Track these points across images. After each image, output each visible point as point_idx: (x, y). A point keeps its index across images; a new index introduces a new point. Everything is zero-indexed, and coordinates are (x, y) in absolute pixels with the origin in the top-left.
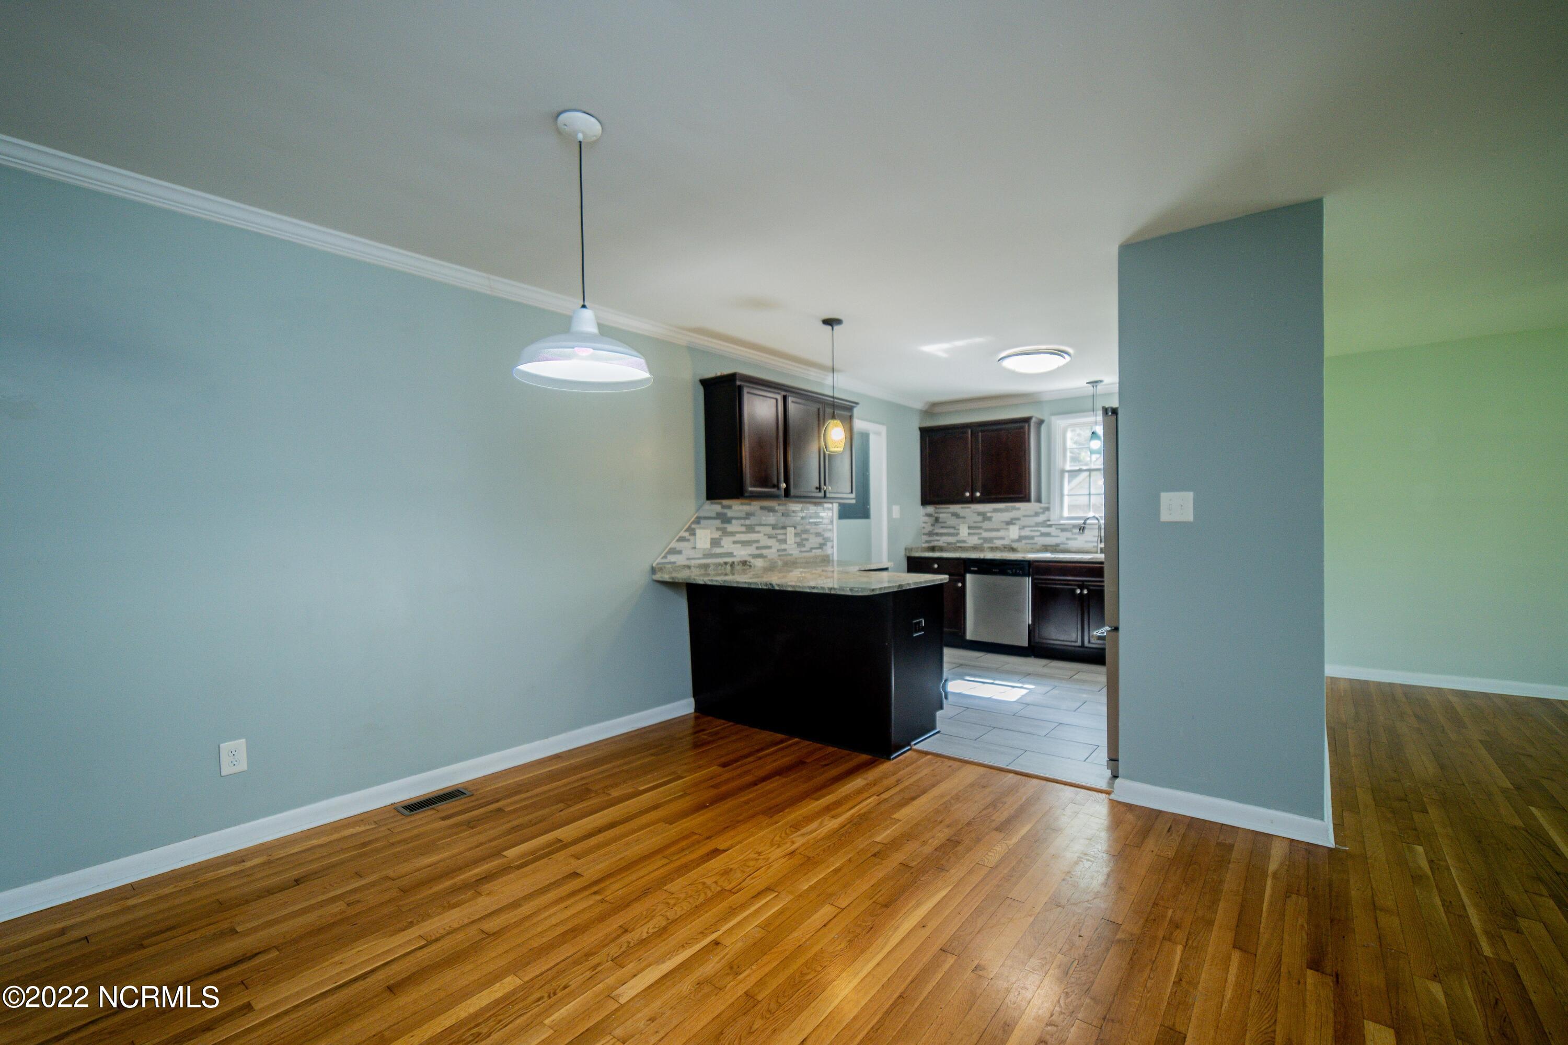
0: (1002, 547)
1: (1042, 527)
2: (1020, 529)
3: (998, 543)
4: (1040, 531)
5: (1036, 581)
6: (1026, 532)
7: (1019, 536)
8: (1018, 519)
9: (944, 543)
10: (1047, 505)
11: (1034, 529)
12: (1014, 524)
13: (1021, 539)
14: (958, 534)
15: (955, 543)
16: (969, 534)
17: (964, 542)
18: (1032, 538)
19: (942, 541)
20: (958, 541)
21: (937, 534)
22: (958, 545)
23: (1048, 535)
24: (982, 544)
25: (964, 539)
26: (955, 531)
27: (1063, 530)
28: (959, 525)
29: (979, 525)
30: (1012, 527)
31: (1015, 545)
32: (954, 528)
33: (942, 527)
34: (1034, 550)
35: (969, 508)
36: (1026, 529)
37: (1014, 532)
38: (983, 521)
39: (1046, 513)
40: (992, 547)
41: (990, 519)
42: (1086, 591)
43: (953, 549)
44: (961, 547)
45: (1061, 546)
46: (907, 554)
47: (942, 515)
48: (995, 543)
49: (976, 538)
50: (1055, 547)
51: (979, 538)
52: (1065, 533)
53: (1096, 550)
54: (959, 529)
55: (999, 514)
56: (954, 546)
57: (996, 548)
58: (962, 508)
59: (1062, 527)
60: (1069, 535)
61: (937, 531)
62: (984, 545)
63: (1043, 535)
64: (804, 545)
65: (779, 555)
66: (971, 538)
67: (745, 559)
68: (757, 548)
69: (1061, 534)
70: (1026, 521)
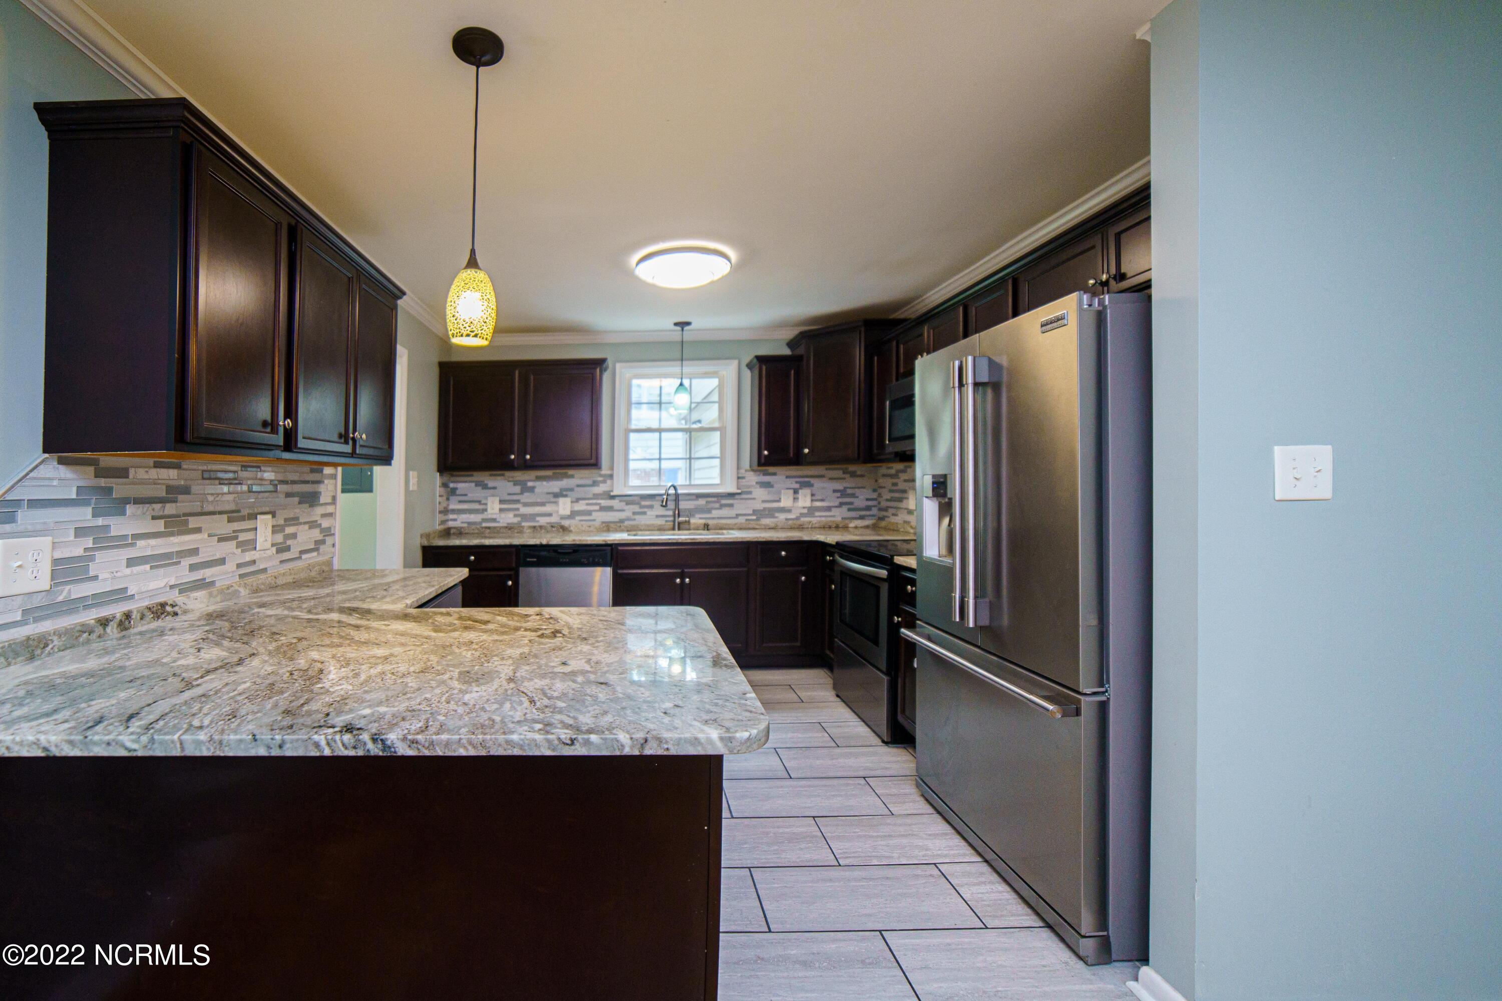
0: (549, 526)
1: (602, 499)
2: (572, 502)
3: (543, 521)
4: (599, 504)
5: (620, 571)
6: (581, 506)
7: (571, 512)
8: (572, 490)
9: (462, 523)
10: (609, 472)
11: (591, 501)
12: (566, 496)
13: (573, 514)
14: (486, 510)
15: (480, 523)
16: (501, 510)
17: (494, 520)
18: (589, 513)
19: (458, 521)
20: (484, 520)
21: (454, 511)
22: (484, 525)
23: (610, 509)
24: (519, 523)
25: (494, 517)
26: (480, 507)
27: (628, 503)
28: (486, 498)
29: (515, 497)
30: (561, 500)
31: (566, 523)
32: (479, 502)
33: (460, 502)
34: (592, 529)
35: (503, 475)
36: (581, 502)
37: (564, 506)
38: (522, 493)
39: (609, 482)
40: (534, 527)
41: (532, 489)
42: (687, 580)
43: (476, 531)
44: (489, 528)
45: (627, 523)
46: (426, 543)
47: (461, 486)
48: (538, 521)
49: (511, 515)
50: (619, 525)
51: (515, 516)
52: (631, 506)
53: (672, 526)
54: (486, 504)
55: (545, 483)
56: (478, 527)
57: (541, 527)
58: (491, 475)
59: (628, 499)
60: (636, 508)
61: (451, 507)
62: (523, 524)
63: (603, 509)
64: (288, 549)
65: (241, 576)
66: (503, 515)
67: (161, 600)
68: (193, 568)
69: (626, 508)
70: (580, 492)
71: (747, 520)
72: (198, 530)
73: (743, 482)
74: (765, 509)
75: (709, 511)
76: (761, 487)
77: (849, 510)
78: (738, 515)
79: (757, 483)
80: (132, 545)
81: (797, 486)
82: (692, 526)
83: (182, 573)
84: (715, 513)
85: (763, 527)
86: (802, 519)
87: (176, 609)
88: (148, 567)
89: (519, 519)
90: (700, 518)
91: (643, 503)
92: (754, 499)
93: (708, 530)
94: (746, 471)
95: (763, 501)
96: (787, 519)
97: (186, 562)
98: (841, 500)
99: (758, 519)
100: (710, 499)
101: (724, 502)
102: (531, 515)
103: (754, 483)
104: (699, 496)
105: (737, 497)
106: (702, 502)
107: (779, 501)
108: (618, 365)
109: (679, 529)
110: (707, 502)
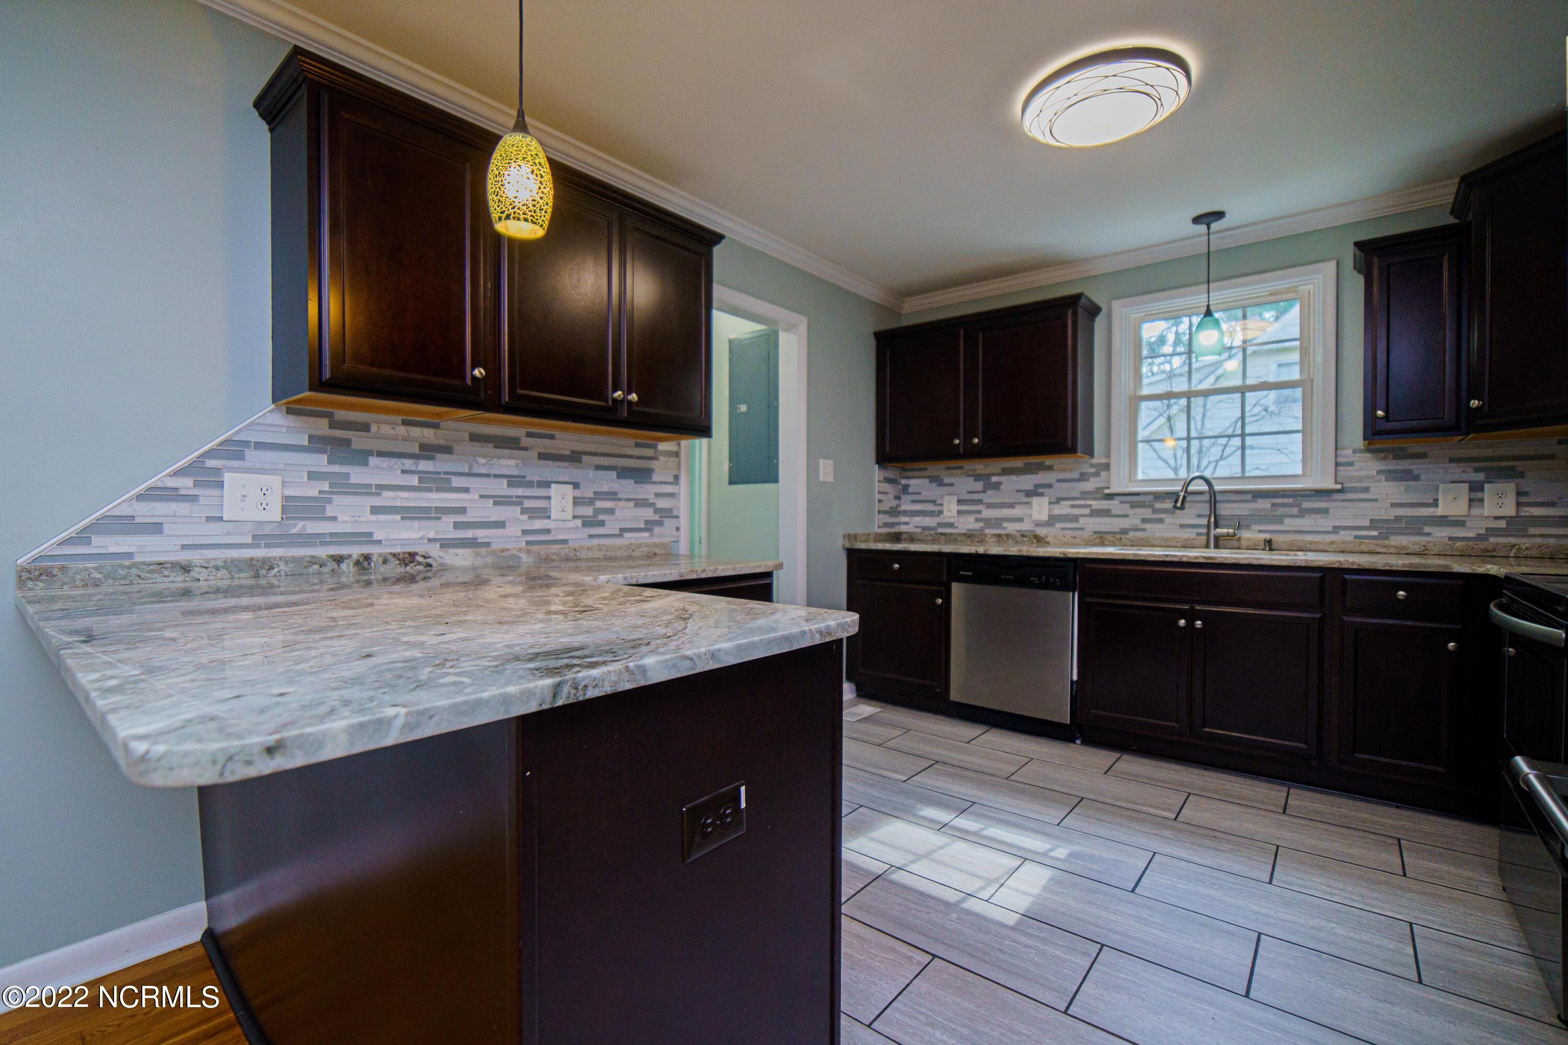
0: (1018, 534)
1: (1093, 499)
2: (1050, 503)
3: (1012, 528)
4: (1090, 506)
5: (1089, 600)
6: (1064, 509)
7: (1049, 516)
8: (1050, 486)
9: (916, 527)
10: (1104, 461)
11: (1077, 502)
12: (1042, 495)
13: (1053, 520)
14: (941, 512)
15: (935, 528)
16: (959, 512)
17: (951, 525)
18: (1075, 518)
19: (910, 525)
20: (940, 525)
21: (905, 513)
22: (940, 530)
23: (1106, 513)
24: (982, 529)
25: (952, 521)
26: (936, 508)
27: (1133, 505)
28: (942, 497)
29: (976, 497)
30: (1035, 500)
31: (1042, 532)
32: (934, 502)
33: (913, 502)
34: (1077, 541)
35: (961, 468)
36: (1062, 503)
37: (1040, 509)
38: (984, 491)
39: (1103, 474)
40: (999, 535)
41: (997, 486)
42: (1199, 623)
43: (930, 538)
44: (944, 534)
45: (1131, 534)
46: (848, 545)
47: (913, 482)
48: (1005, 528)
49: (971, 519)
50: (1118, 536)
51: (977, 520)
52: (1139, 510)
53: (1204, 542)
54: (941, 505)
55: (1014, 478)
56: (932, 532)
57: (1008, 536)
58: (948, 468)
59: (1135, 499)
60: (1148, 513)
61: (904, 508)
62: (987, 531)
63: (1095, 513)
64: (602, 524)
65: (528, 543)
66: (962, 519)
67: (412, 550)
68: (457, 525)
69: (1131, 512)
70: (1062, 489)
71: (1356, 537)
72: (466, 490)
73: (1344, 472)
74: (1398, 519)
75: (1279, 520)
76: (1389, 479)
78: (1336, 530)
79: (1378, 472)
80: (378, 494)
81: (1479, 476)
82: (1244, 544)
83: (445, 528)
84: (1289, 524)
85: (1393, 550)
86: (1495, 539)
87: (430, 561)
88: (398, 517)
89: (981, 524)
90: (1260, 531)
91: (1158, 505)
92: (1374, 500)
93: (1271, 549)
94: (1355, 451)
95: (1393, 505)
96: (1450, 538)
97: (449, 520)
99: (1383, 536)
100: (1278, 500)
101: (1306, 505)
102: (996, 519)
103: (1375, 473)
104: (1257, 495)
105: (1336, 496)
106: (1263, 504)
107: (1435, 504)
108: (1116, 305)
109: (1217, 546)
110: (1273, 505)
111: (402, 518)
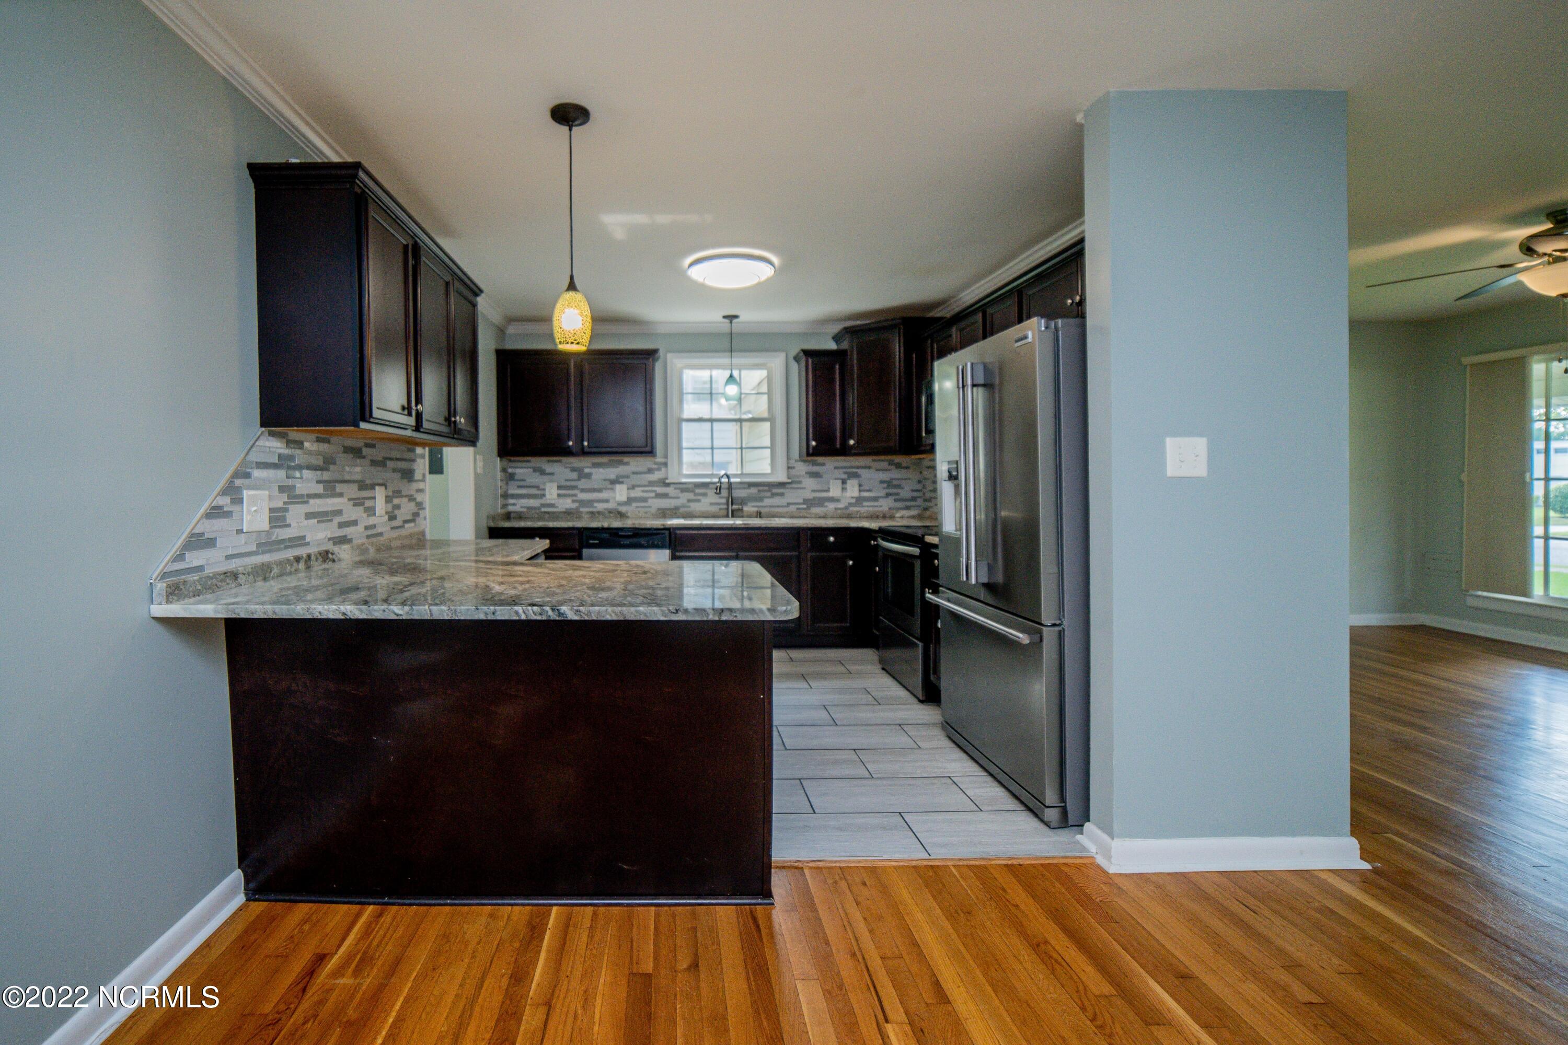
0: (606, 511)
1: (657, 486)
2: (628, 489)
3: (600, 507)
4: (655, 491)
5: (678, 554)
6: (637, 493)
7: (628, 498)
8: (628, 477)
9: (522, 507)
10: (663, 460)
11: (646, 489)
12: (622, 483)
13: (630, 501)
14: (544, 495)
15: (539, 508)
16: (559, 496)
17: (552, 505)
18: (645, 500)
19: (518, 505)
20: (543, 505)
21: (514, 496)
22: (543, 510)
23: (666, 496)
24: (577, 508)
25: (553, 502)
26: (539, 492)
27: (683, 490)
28: (544, 483)
29: (573, 483)
30: (618, 487)
31: (623, 509)
32: (537, 487)
33: (520, 487)
34: (648, 515)
35: (560, 461)
36: (637, 489)
37: (621, 493)
38: (579, 479)
39: (663, 469)
40: (592, 513)
41: (588, 476)
43: (536, 516)
44: (548, 513)
45: (682, 510)
46: (491, 524)
47: (518, 471)
48: (596, 507)
49: (569, 500)
50: (674, 512)
51: (574, 501)
52: (686, 494)
53: (725, 513)
54: (544, 490)
55: (601, 470)
56: (537, 511)
57: (599, 513)
58: (549, 461)
59: (684, 488)
60: (691, 496)
61: (511, 491)
62: (581, 510)
63: (659, 496)
64: (396, 517)
65: (367, 537)
66: (561, 501)
68: (340, 525)
69: (681, 495)
70: (635, 479)
71: (798, 509)
73: (793, 472)
74: (814, 498)
75: (761, 499)
76: (810, 477)
77: (895, 500)
78: (789, 504)
79: (806, 473)
81: (845, 476)
82: (747, 515)
83: (334, 529)
84: (767, 502)
85: (812, 516)
86: (851, 509)
87: (334, 557)
89: (577, 505)
90: (753, 506)
91: (698, 491)
92: (805, 488)
93: (760, 517)
94: (796, 461)
95: (813, 491)
96: (836, 508)
98: (887, 491)
99: (808, 508)
100: (761, 488)
101: (775, 491)
102: (588, 501)
103: (804, 473)
104: (751, 485)
105: (788, 486)
106: (753, 490)
107: (828, 490)
108: (669, 356)
109: (733, 516)
110: (759, 491)
111: (318, 522)
